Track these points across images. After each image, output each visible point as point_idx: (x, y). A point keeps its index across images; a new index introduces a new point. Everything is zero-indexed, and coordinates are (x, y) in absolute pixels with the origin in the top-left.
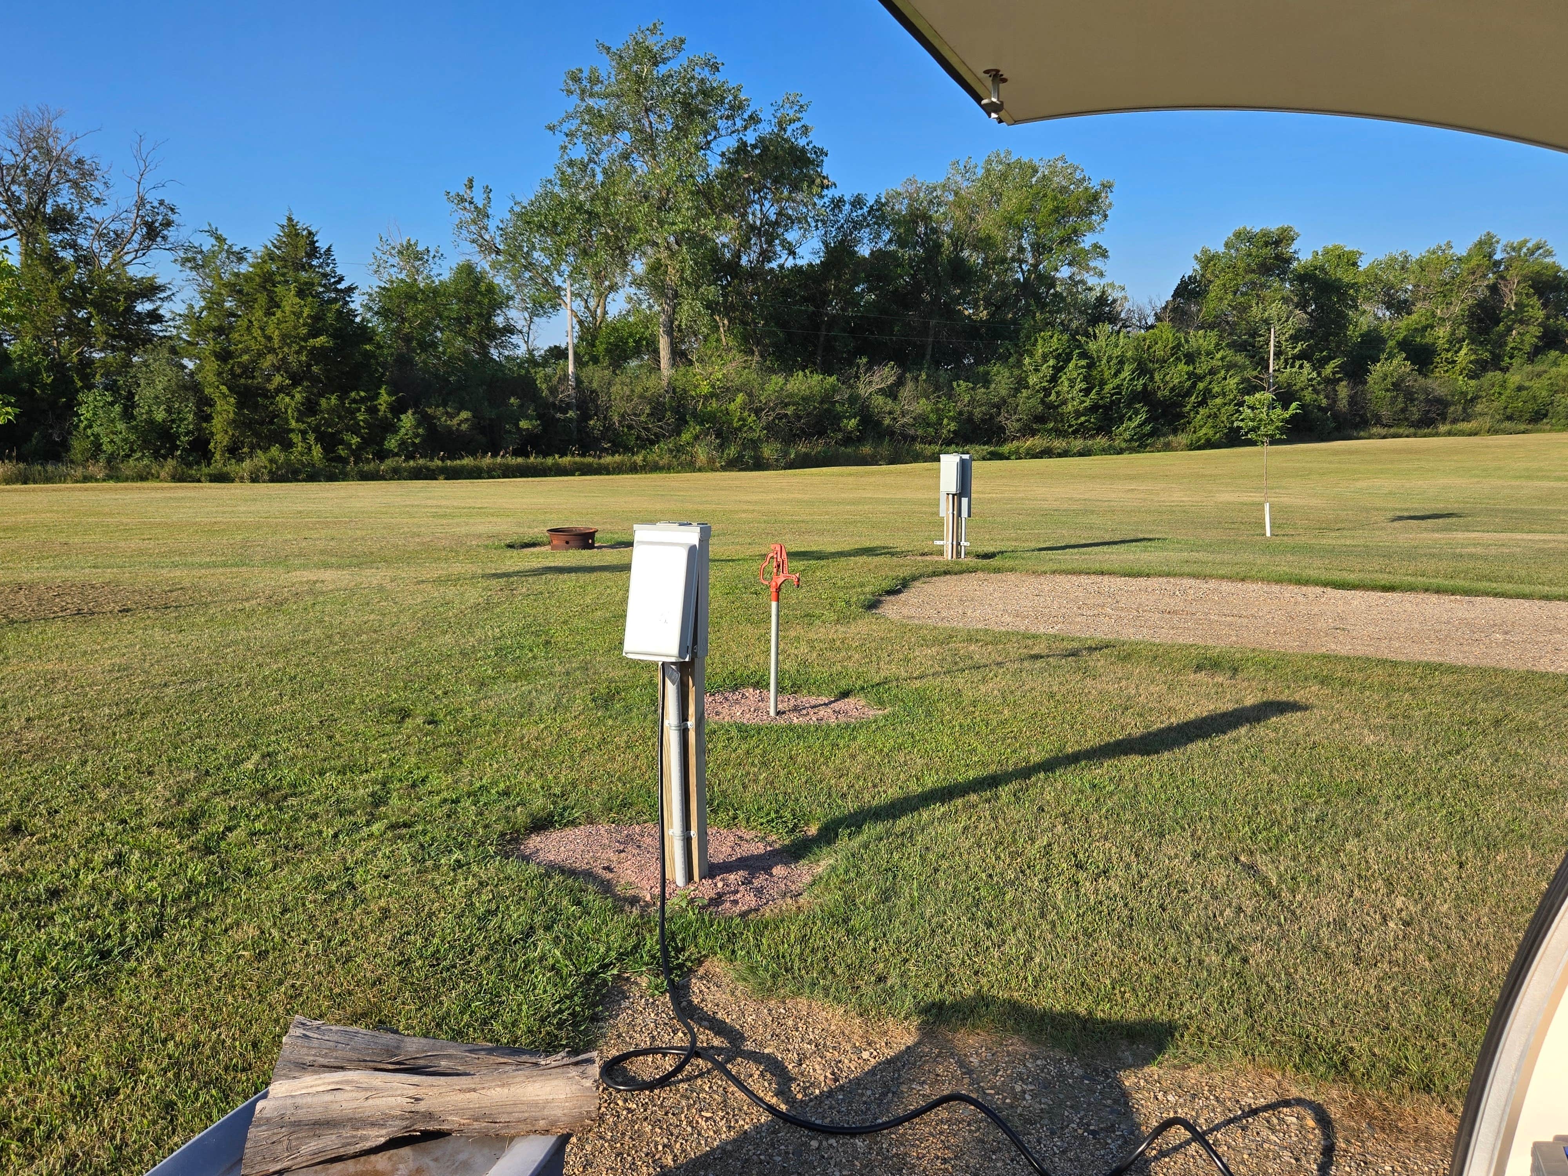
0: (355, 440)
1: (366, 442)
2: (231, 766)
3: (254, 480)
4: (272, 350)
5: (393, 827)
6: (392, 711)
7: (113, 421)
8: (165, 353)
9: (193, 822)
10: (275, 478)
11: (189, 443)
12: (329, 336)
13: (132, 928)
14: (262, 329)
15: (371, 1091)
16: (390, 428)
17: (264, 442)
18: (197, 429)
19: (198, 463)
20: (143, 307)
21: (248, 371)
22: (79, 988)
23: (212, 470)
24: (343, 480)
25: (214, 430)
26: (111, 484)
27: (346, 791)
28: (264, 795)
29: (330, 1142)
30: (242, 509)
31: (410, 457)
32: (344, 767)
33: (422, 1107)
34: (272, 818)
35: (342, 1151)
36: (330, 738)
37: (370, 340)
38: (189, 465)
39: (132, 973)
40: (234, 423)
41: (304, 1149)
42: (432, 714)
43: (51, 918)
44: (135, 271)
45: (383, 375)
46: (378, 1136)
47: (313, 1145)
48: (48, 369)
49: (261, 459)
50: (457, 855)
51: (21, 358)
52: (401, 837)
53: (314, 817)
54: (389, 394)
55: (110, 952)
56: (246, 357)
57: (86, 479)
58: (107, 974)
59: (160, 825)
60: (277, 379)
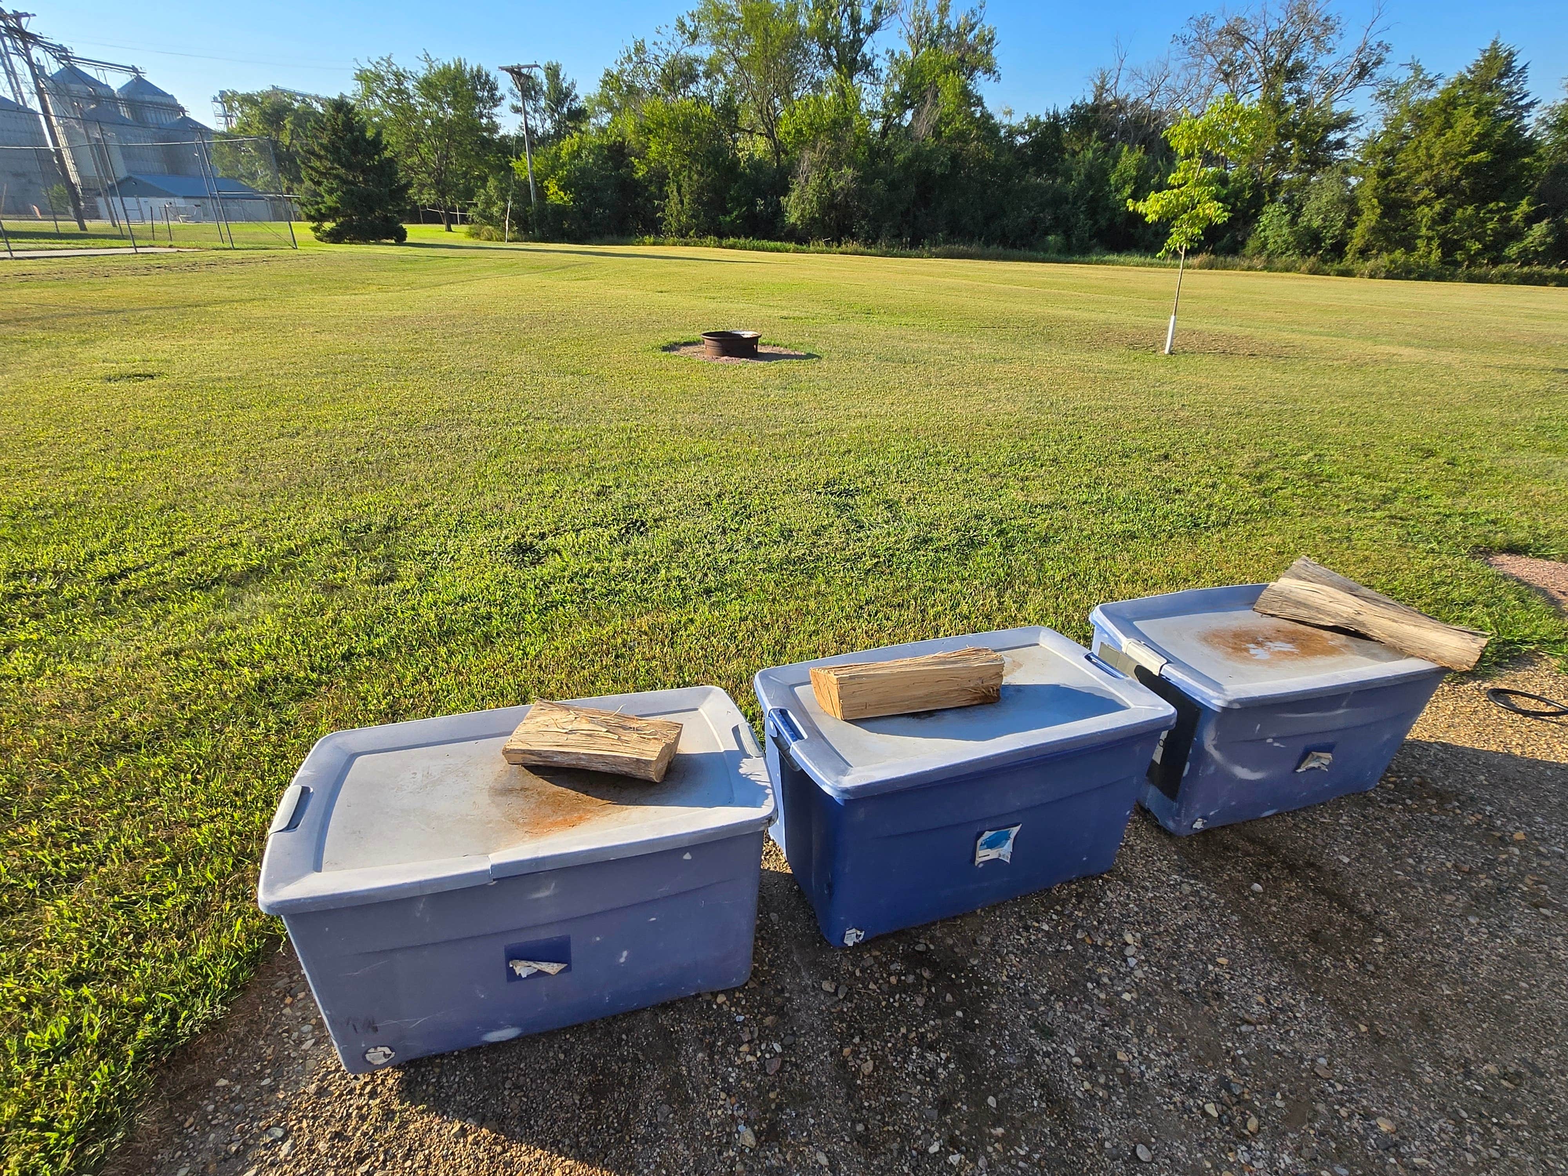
0: (1477, 246)
1: (1486, 248)
2: (1293, 456)
3: (1371, 277)
4: (1429, 167)
5: (1392, 517)
6: (1421, 450)
7: (1281, 227)
8: (1338, 173)
9: (1260, 479)
10: (1390, 275)
11: (1331, 245)
12: (1490, 151)
13: (1213, 518)
14: (1428, 149)
15: (1334, 600)
16: (1516, 235)
17: (1391, 246)
18: (1341, 234)
19: (1332, 261)
20: (1333, 137)
21: (1401, 186)
22: (1181, 535)
23: (1341, 267)
24: (1450, 281)
25: (1354, 235)
26: (1265, 273)
27: (1366, 489)
28: (1309, 476)
29: (1303, 613)
30: (1355, 297)
31: (1527, 263)
32: (1370, 475)
33: (1360, 618)
34: (1309, 490)
35: (1307, 620)
36: (1366, 456)
37: (1531, 153)
38: (1325, 262)
39: (1208, 537)
40: (1373, 230)
41: (1288, 610)
42: (1454, 459)
43: (1174, 501)
44: (1339, 108)
45: (1531, 186)
46: (1329, 622)
47: (1294, 611)
48: (1251, 188)
49: (1384, 259)
50: (1434, 545)
51: (1235, 180)
52: (1395, 524)
53: (1338, 496)
54: (1530, 204)
55: (1199, 525)
56: (1404, 174)
57: (1249, 269)
58: (1195, 534)
59: (1241, 475)
60: (1426, 192)
